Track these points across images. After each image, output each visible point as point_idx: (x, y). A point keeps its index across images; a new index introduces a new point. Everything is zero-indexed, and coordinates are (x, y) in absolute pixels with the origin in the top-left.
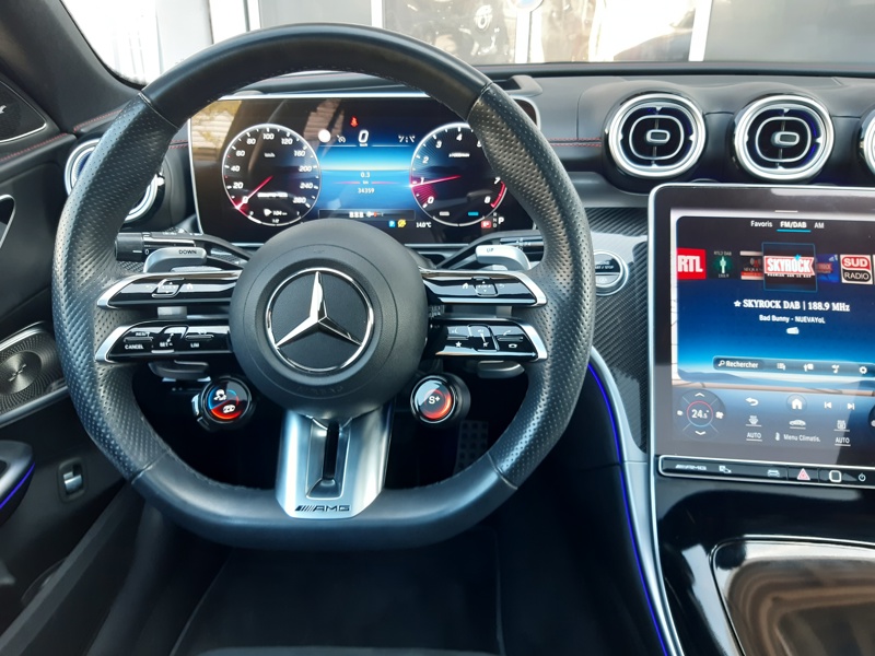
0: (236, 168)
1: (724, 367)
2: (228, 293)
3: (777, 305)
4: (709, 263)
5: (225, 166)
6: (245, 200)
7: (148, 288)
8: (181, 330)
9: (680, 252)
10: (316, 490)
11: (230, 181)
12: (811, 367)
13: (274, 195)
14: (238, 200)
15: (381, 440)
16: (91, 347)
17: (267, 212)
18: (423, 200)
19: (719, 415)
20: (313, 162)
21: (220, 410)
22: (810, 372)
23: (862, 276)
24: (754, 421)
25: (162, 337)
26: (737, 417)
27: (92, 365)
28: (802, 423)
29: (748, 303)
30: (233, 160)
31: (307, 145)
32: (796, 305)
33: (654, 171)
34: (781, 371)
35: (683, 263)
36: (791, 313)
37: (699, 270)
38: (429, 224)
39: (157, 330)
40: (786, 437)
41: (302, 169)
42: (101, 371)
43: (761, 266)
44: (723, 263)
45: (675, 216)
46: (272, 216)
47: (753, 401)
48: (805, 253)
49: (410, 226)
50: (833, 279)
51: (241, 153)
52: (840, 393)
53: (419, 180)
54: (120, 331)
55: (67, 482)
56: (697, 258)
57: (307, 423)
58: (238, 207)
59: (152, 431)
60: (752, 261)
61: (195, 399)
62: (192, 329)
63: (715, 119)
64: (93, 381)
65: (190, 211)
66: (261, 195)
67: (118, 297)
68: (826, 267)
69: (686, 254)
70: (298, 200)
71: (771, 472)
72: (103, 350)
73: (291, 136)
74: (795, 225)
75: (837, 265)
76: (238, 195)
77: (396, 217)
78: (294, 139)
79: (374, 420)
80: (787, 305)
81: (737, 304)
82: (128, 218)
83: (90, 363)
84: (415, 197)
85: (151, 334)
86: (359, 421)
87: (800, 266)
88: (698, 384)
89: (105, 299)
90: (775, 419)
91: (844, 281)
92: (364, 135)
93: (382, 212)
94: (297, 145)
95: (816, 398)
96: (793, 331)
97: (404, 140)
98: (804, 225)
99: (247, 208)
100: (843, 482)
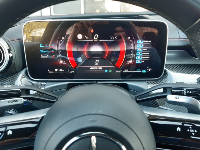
49: (114, 72)
92: (96, 36)
97: (113, 38)
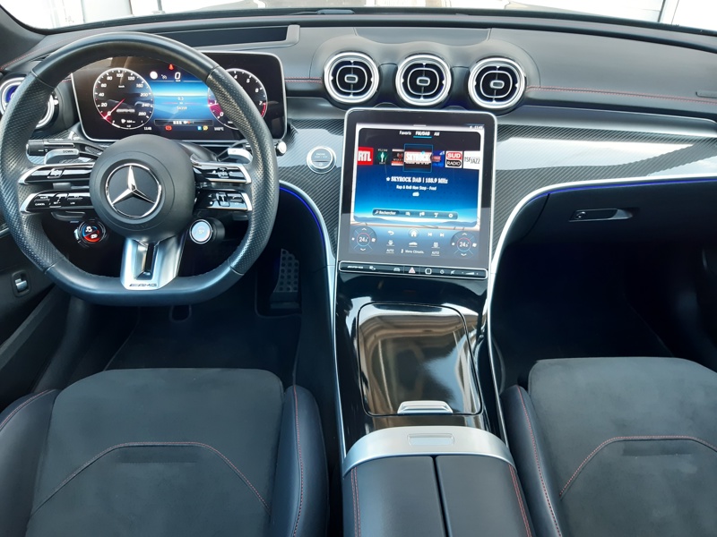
0: (102, 95)
1: (378, 214)
2: (88, 175)
3: (409, 180)
4: (375, 156)
5: (95, 93)
6: (109, 114)
7: (46, 173)
8: (65, 195)
9: (359, 149)
10: (141, 277)
11: (99, 102)
12: (423, 214)
13: (126, 110)
14: (105, 114)
15: (176, 253)
16: (17, 205)
17: (123, 121)
18: (217, 114)
19: (373, 240)
20: (148, 91)
21: (89, 237)
22: (422, 216)
23: (456, 163)
24: (391, 243)
25: (55, 199)
26: (382, 241)
27: (19, 214)
28: (415, 244)
29: (394, 179)
30: (100, 89)
31: (144, 81)
32: (419, 180)
33: (351, 99)
34: (408, 216)
35: (362, 156)
36: (416, 184)
37: (369, 160)
38: (222, 129)
39: (52, 195)
40: (407, 251)
41: (142, 95)
42: (24, 217)
43: (403, 158)
44: (382, 156)
45: (359, 127)
46: (126, 124)
47: (391, 232)
48: (427, 150)
49: (211, 129)
50: (440, 165)
51: (104, 85)
52: (437, 228)
53: (214, 102)
54: (32, 196)
55: (17, 285)
56: (369, 153)
57: (137, 244)
58: (105, 118)
59: (54, 247)
60: (398, 155)
61: (76, 231)
62: (71, 195)
63: (385, 68)
64: (20, 222)
65: (76, 120)
66: (118, 111)
67: (30, 178)
68: (438, 158)
69: (363, 150)
70: (141, 114)
71: (395, 269)
72: (24, 206)
73: (133, 75)
74: (424, 133)
75: (443, 157)
76: (105, 110)
77: (202, 124)
78: (136, 77)
79: (173, 242)
80: (415, 180)
81: (388, 179)
82: (38, 126)
83: (18, 213)
84: (212, 112)
85: (49, 197)
86: (164, 243)
87: (423, 158)
88: (364, 224)
89: (22, 180)
90: (402, 242)
91: (446, 166)
92: (178, 75)
93: (193, 121)
94: (138, 81)
95: (424, 231)
96: (416, 194)
98: (428, 134)
99: (111, 118)
100: (432, 274)
